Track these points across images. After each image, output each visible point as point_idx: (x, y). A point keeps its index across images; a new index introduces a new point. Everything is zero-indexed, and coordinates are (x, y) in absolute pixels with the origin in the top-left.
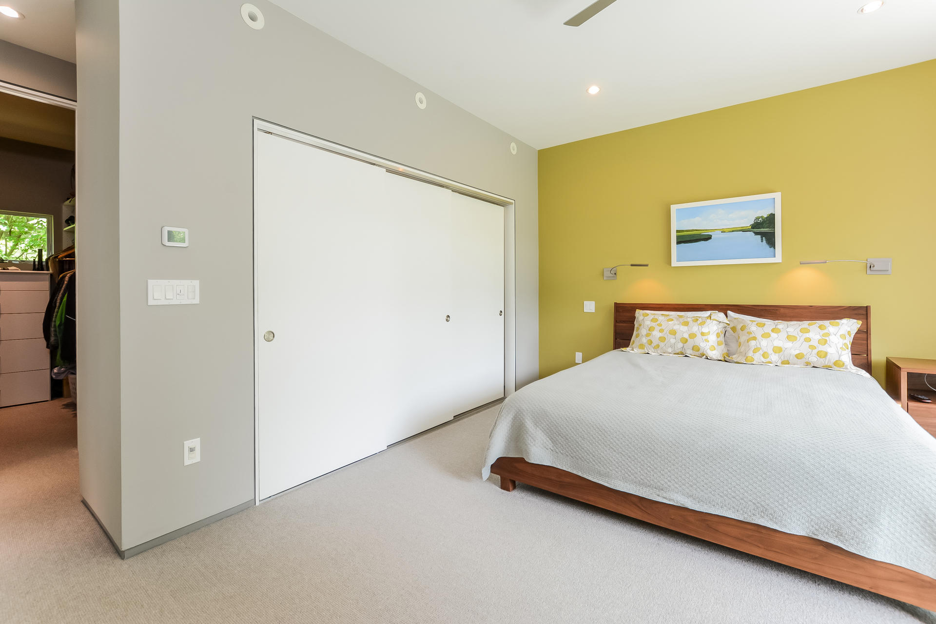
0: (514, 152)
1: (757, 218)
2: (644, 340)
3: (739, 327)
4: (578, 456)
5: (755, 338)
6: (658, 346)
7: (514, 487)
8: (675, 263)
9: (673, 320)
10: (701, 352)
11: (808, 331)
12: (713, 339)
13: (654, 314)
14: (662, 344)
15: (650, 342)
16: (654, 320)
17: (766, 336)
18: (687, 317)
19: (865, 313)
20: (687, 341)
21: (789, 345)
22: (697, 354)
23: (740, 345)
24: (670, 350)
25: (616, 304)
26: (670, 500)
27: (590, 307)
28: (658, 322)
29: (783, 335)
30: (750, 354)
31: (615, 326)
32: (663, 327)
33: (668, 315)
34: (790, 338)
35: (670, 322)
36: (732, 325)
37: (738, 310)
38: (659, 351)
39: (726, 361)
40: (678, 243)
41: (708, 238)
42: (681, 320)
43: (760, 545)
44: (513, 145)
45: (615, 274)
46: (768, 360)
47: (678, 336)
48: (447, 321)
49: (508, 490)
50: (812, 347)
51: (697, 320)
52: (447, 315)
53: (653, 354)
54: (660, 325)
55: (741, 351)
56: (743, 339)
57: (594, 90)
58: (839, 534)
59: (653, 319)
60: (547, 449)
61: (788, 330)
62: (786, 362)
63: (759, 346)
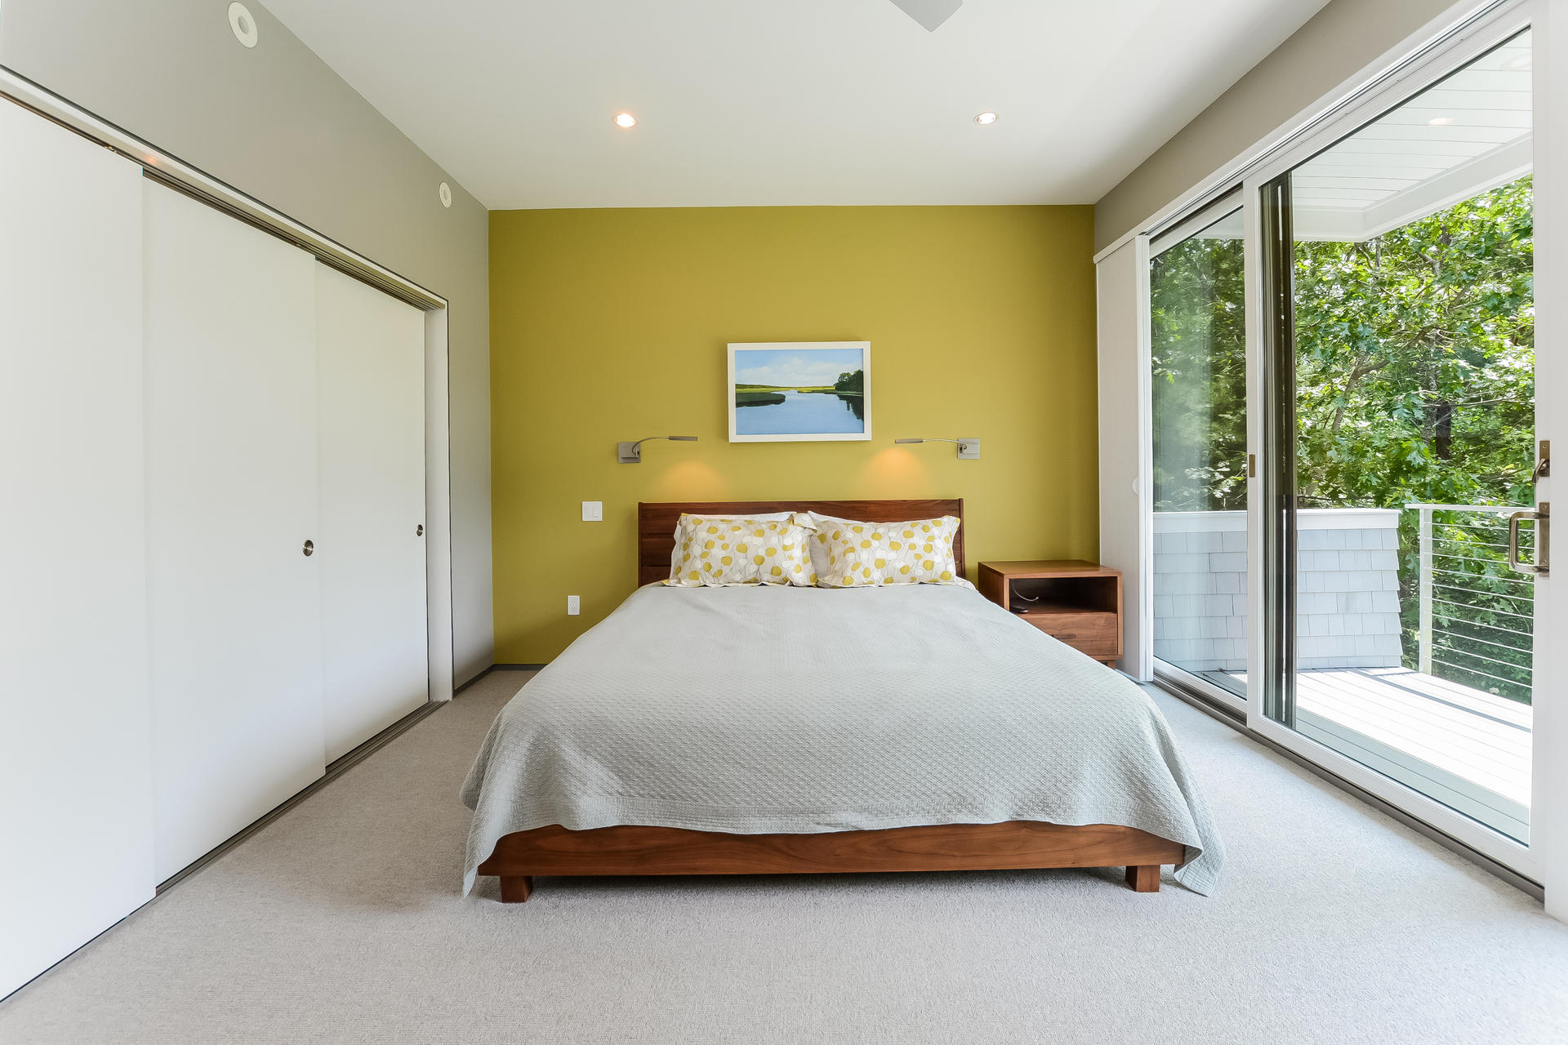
0: (447, 203)
1: (843, 376)
2: (699, 565)
3: (830, 534)
4: (675, 792)
5: (852, 550)
6: (720, 572)
7: (531, 891)
8: (734, 437)
9: (740, 528)
10: (783, 575)
11: (912, 536)
12: (797, 553)
13: (710, 520)
14: (726, 569)
15: (709, 567)
16: (712, 530)
17: (866, 545)
18: (760, 524)
19: (958, 508)
20: (762, 560)
21: (892, 555)
22: (777, 579)
23: (833, 560)
24: (738, 577)
25: (641, 504)
26: (835, 825)
27: (593, 511)
28: (719, 534)
29: (885, 542)
30: (848, 573)
31: (641, 543)
32: (727, 541)
33: (731, 521)
34: (894, 546)
35: (736, 532)
36: (820, 532)
37: (821, 508)
38: (721, 582)
39: (818, 587)
40: (738, 405)
41: (780, 400)
42: (752, 527)
43: (956, 853)
44: (444, 187)
45: (638, 453)
46: (870, 579)
47: (751, 553)
48: (307, 553)
49: (521, 900)
50: (918, 557)
51: (775, 526)
52: (304, 542)
53: (713, 586)
54: (722, 538)
55: (836, 569)
56: (837, 551)
57: (625, 121)
58: (1045, 806)
59: (710, 528)
60: (610, 794)
61: (890, 534)
62: (889, 581)
63: (858, 560)
